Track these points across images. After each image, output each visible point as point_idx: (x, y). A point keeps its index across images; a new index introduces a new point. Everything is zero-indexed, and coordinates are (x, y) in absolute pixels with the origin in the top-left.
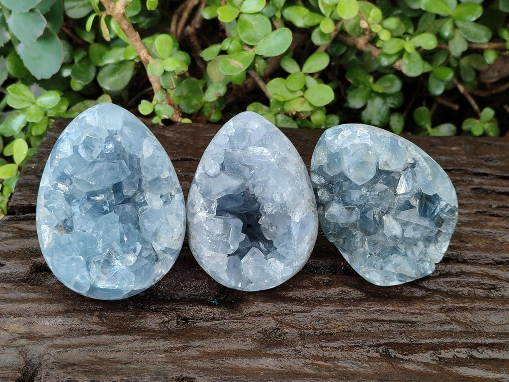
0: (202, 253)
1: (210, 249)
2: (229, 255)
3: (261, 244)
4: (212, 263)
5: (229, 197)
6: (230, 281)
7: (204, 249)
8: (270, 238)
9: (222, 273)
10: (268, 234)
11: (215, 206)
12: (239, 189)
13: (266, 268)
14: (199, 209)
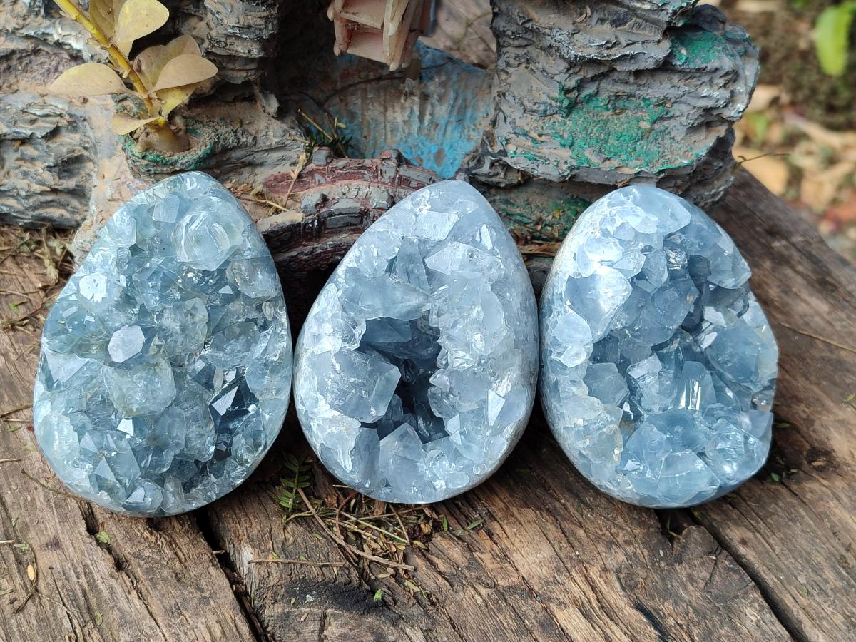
0: (316, 410)
1: (333, 406)
2: (364, 425)
3: (421, 422)
4: (329, 431)
5: (387, 323)
6: (352, 472)
7: (322, 402)
8: (440, 413)
9: (343, 453)
10: (439, 408)
11: (360, 331)
12: (408, 313)
13: (422, 466)
14: (331, 331)
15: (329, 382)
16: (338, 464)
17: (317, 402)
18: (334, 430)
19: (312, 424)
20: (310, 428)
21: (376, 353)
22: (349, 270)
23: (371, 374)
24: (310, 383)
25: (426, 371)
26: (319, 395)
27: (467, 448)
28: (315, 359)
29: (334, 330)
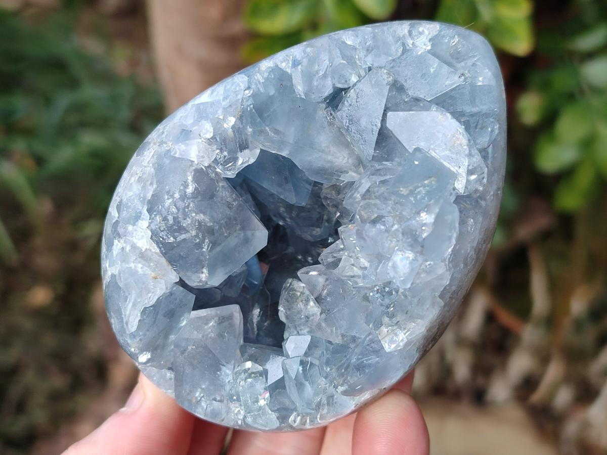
0: (130, 228)
1: (155, 236)
2: (182, 283)
3: (256, 312)
4: (132, 265)
5: (286, 168)
6: (133, 335)
7: (144, 223)
8: (287, 318)
9: (134, 305)
10: (289, 308)
11: (246, 159)
12: (322, 171)
13: (227, 373)
14: (209, 135)
15: (168, 202)
16: (121, 314)
17: (137, 217)
18: (140, 268)
19: (116, 242)
20: (110, 245)
21: (250, 198)
22: (277, 69)
23: (230, 223)
24: (144, 188)
25: (297, 253)
26: (145, 211)
27: (300, 386)
28: (167, 161)
29: (214, 138)
